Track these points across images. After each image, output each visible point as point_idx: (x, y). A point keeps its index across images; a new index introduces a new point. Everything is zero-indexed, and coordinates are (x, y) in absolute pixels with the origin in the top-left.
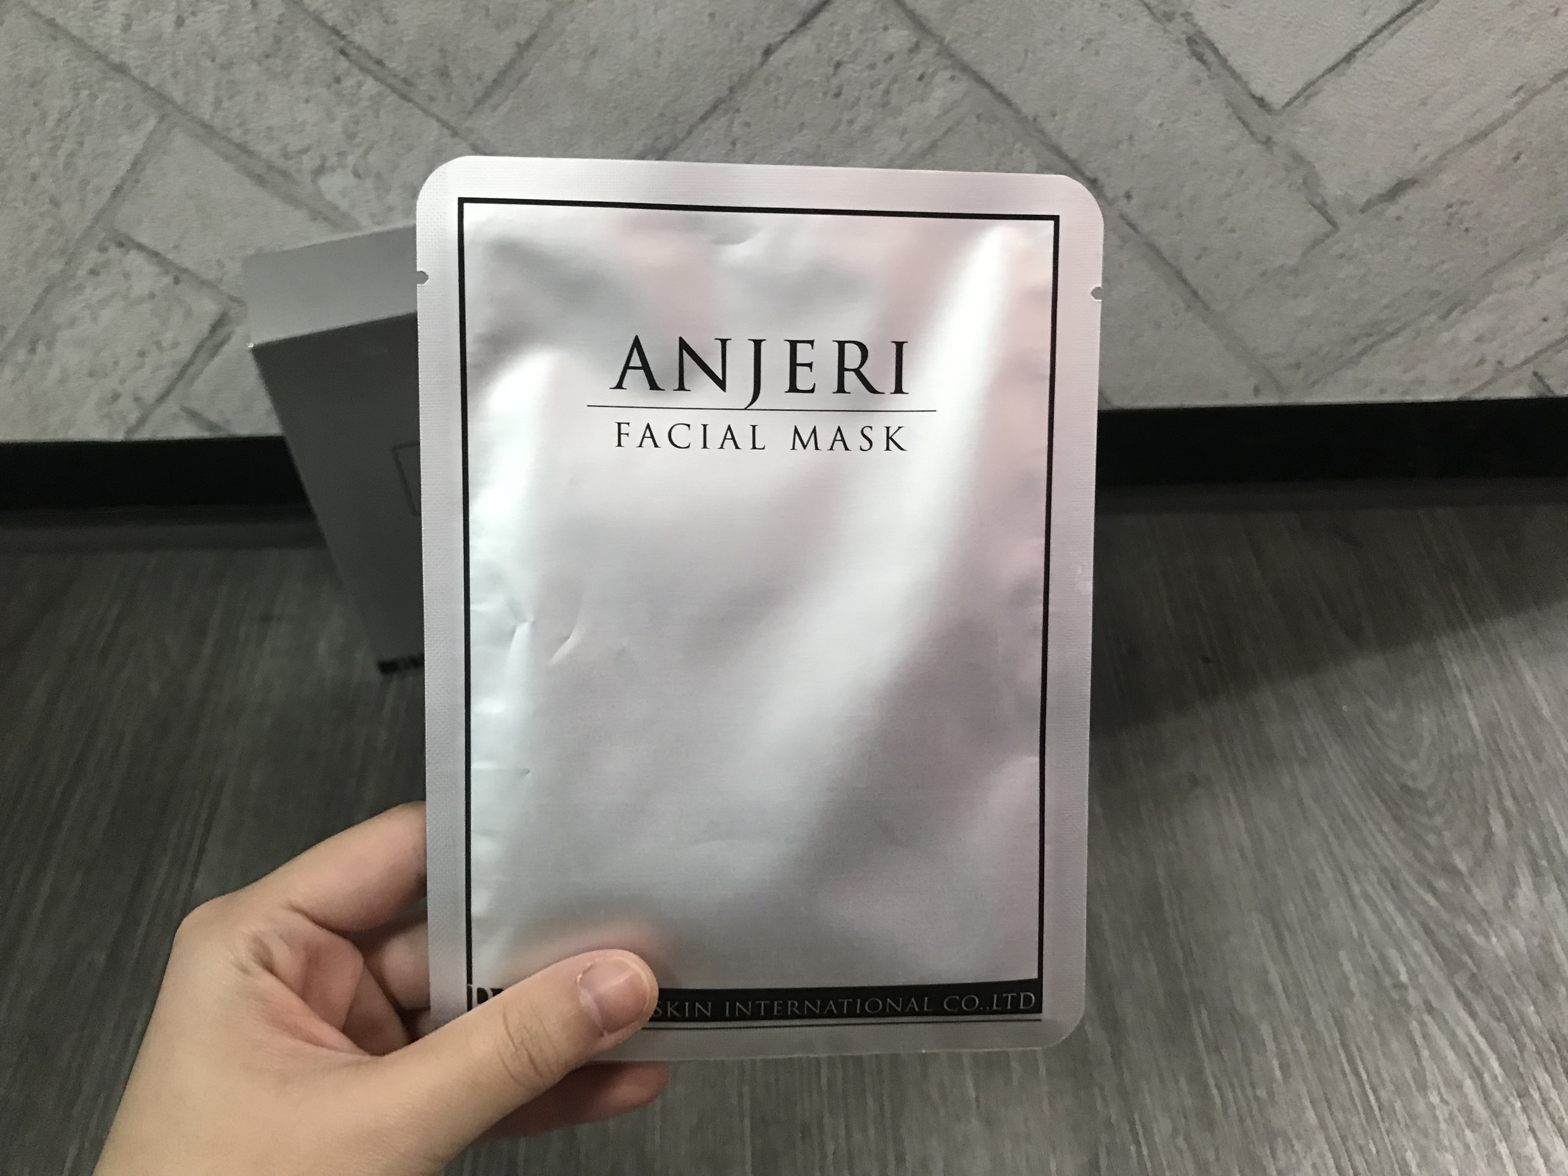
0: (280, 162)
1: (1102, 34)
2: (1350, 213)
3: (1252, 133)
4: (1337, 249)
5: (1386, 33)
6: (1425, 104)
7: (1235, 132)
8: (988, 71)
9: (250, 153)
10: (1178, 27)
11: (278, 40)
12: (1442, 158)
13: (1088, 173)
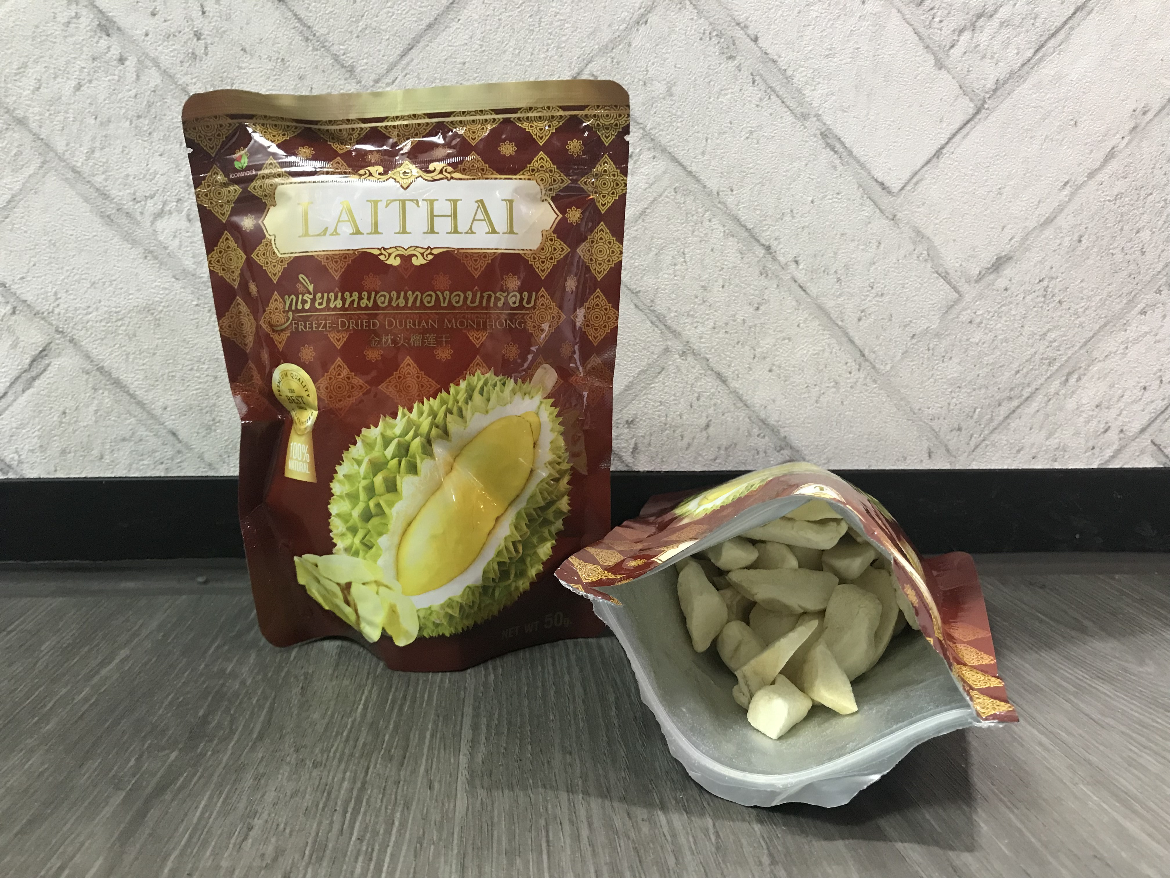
0: (129, 205)
1: (760, 127)
2: (968, 282)
3: (882, 211)
4: (965, 316)
5: (959, 137)
7: (869, 209)
8: (680, 155)
9: (105, 196)
10: (813, 125)
11: (150, 105)
12: (1025, 238)
13: (763, 241)
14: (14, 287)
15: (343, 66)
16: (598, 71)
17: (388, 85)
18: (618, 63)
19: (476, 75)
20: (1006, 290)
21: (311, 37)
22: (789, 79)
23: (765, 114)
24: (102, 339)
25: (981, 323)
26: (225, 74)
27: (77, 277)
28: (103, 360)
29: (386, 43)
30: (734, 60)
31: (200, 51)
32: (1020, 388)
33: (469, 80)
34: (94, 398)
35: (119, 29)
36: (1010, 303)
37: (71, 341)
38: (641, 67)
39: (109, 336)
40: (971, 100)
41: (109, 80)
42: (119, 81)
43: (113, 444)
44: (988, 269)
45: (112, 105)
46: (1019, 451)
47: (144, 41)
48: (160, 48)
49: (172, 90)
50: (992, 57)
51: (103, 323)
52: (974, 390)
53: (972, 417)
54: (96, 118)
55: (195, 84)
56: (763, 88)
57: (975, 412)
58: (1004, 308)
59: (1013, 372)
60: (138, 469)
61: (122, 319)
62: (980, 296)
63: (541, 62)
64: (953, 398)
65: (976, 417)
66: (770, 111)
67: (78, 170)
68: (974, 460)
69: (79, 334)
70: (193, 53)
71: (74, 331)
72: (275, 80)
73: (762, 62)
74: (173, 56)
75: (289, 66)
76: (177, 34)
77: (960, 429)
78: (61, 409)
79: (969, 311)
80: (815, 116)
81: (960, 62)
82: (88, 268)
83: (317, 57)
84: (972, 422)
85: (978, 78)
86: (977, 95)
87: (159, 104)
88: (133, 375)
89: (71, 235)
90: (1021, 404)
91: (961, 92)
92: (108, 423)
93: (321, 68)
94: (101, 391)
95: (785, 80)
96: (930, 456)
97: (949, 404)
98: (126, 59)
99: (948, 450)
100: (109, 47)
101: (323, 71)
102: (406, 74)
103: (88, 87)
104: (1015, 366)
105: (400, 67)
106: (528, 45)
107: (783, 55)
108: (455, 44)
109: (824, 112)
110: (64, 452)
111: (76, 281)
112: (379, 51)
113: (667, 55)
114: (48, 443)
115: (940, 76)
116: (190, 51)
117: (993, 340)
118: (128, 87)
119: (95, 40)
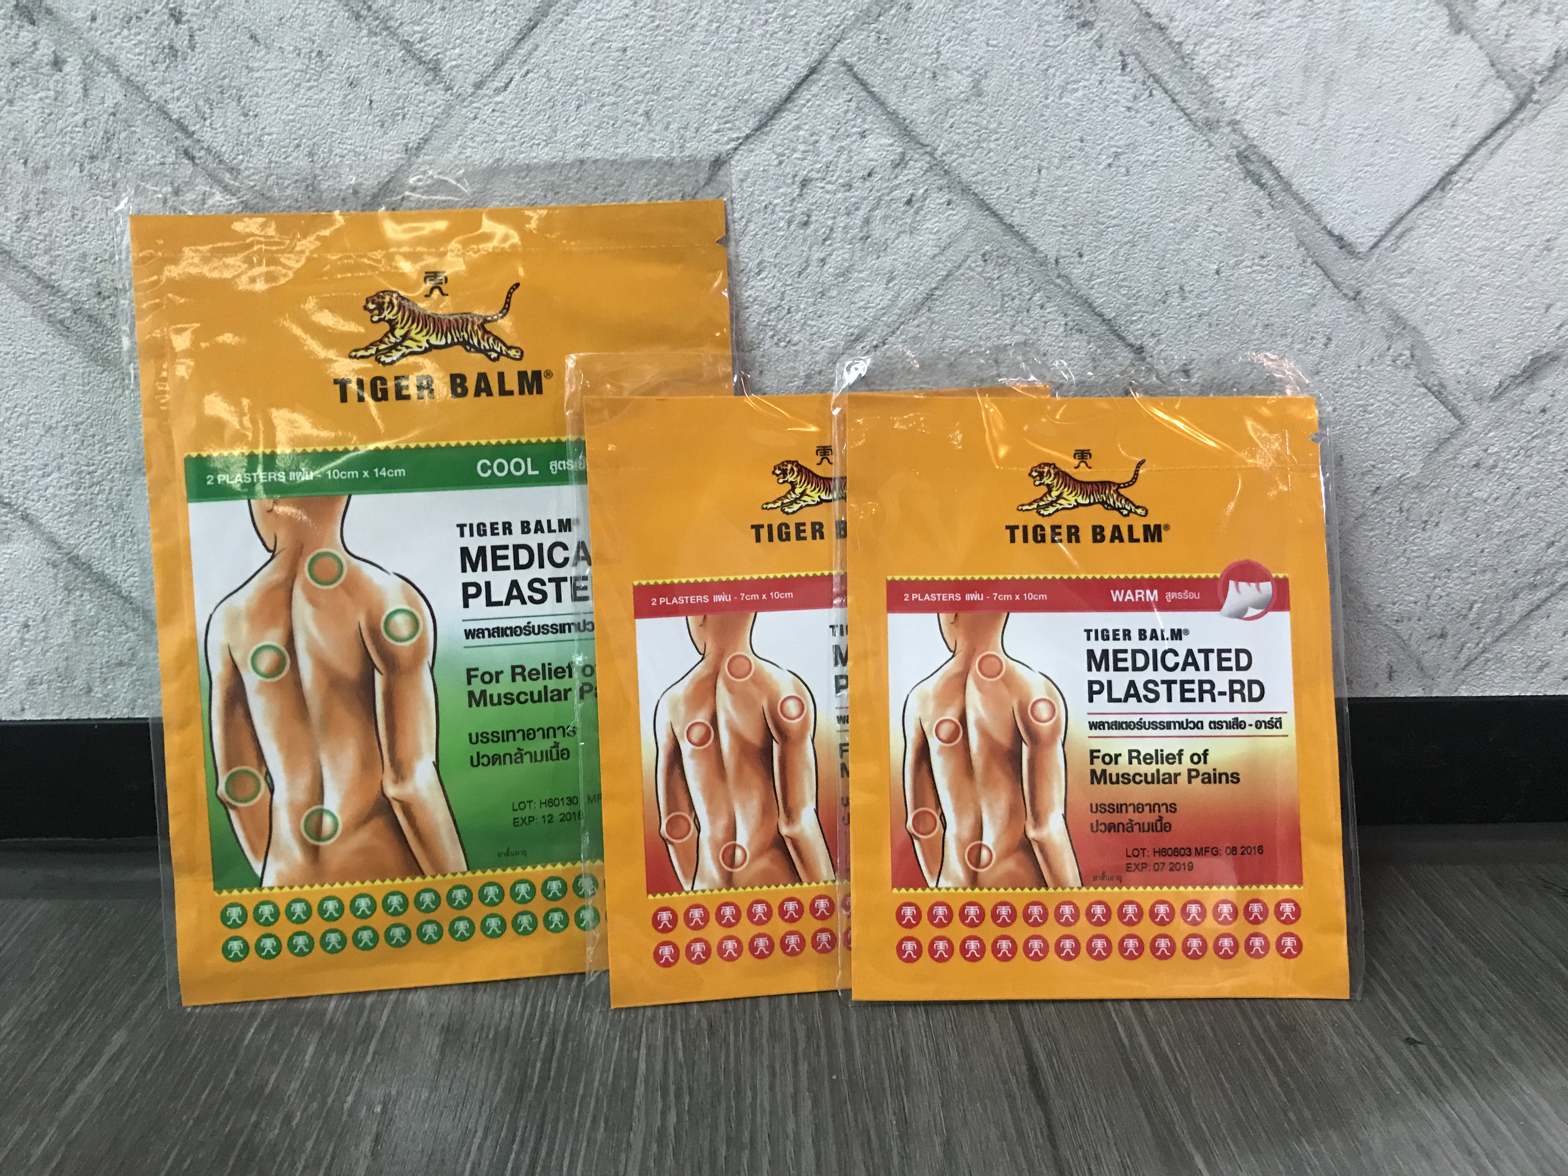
0: (90, 304)
1: (1132, 146)
2: (1478, 400)
3: (1336, 285)
4: (1467, 457)
5: (1483, 151)
6: (1549, 249)
7: (1314, 281)
8: (994, 196)
9: (53, 289)
10: (1224, 139)
11: (108, 137)
13: (1131, 339)
15: (420, 62)
16: (853, 55)
17: (498, 91)
18: (888, 41)
19: (646, 69)
20: (1544, 411)
21: (364, 13)
22: (1184, 60)
23: (1141, 122)
24: (72, 515)
25: (1495, 466)
26: (227, 80)
27: (22, 419)
28: (76, 546)
29: (492, 20)
30: (1091, 29)
31: (182, 43)
32: (1554, 570)
33: (633, 78)
34: (68, 603)
35: (49, 11)
36: (1549, 432)
37: (25, 517)
38: (928, 46)
39: (82, 509)
40: (1510, 86)
41: (41, 99)
42: (56, 99)
43: (104, 670)
44: (1515, 377)
45: (48, 140)
46: (1540, 669)
47: (90, 29)
48: (118, 41)
49: (143, 110)
51: (71, 490)
52: (1474, 574)
53: (1465, 617)
54: (25, 163)
55: (178, 99)
56: (1140, 77)
57: (1471, 608)
58: (1537, 441)
59: (1543, 544)
60: (145, 707)
61: (98, 483)
62: (1498, 423)
63: (755, 43)
64: (1436, 587)
65: (1472, 616)
66: (1152, 117)
67: (7, 248)
68: (1463, 682)
69: (35, 507)
70: (171, 47)
71: (28, 503)
72: (310, 88)
73: (1143, 31)
74: (140, 54)
75: (331, 64)
76: (142, 15)
77: (1443, 636)
78: (22, 619)
79: (1475, 448)
80: (1229, 124)
81: (1493, 18)
82: (38, 406)
83: (376, 47)
84: (1465, 625)
85: (1524, 48)
86: (1521, 78)
87: (123, 135)
88: (124, 568)
89: (7, 353)
90: (1552, 595)
91: (1493, 72)
92: (94, 639)
93: (384, 66)
94: (78, 593)
95: (1179, 62)
96: (1390, 678)
97: (1429, 597)
98: (65, 62)
99: (1421, 669)
100: (35, 44)
101: (389, 71)
102: (527, 73)
103: (9, 112)
104: (1548, 534)
105: (516, 59)
106: (732, 15)
107: (1178, 17)
108: (608, 17)
109: (1245, 116)
110: (31, 683)
111: (21, 425)
112: (481, 32)
113: (974, 24)
114: (7, 670)
115: (1457, 45)
116: (166, 43)
117: (1513, 495)
118: (71, 109)
119: (13, 32)
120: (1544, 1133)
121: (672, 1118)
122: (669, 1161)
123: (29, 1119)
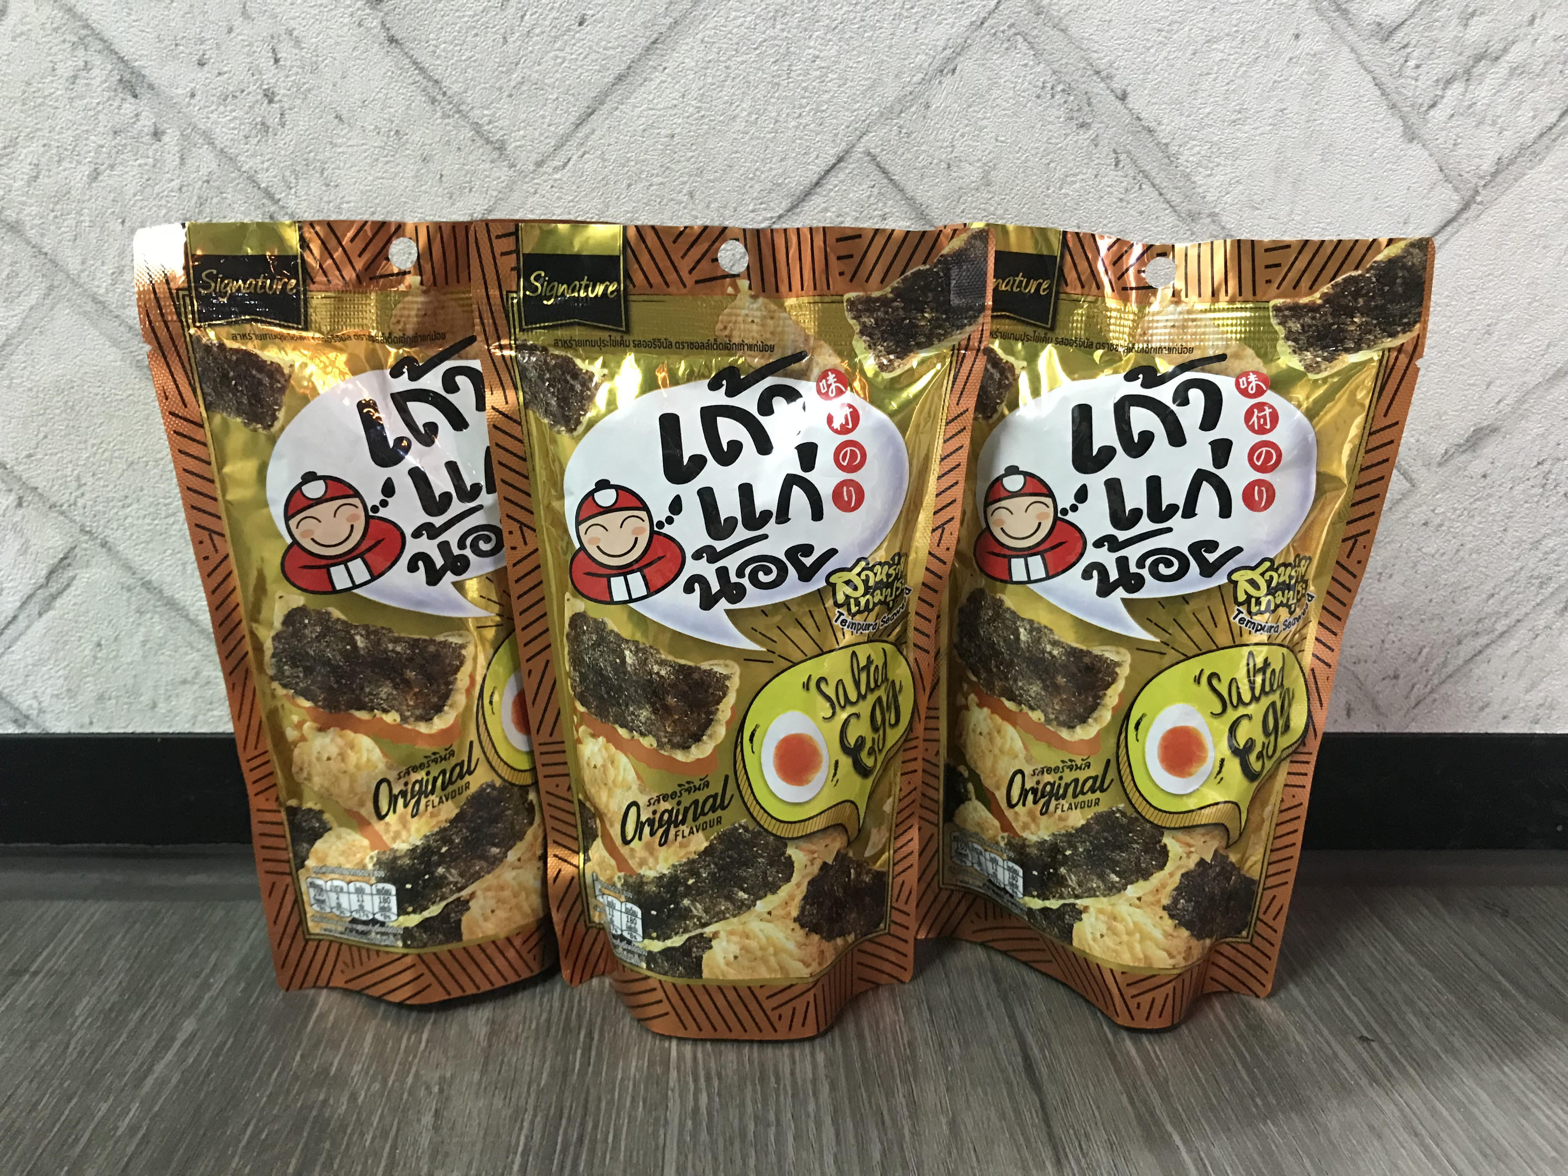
14: (18, 469)
15: (488, 141)
16: (876, 147)
17: (556, 169)
18: (908, 135)
19: (691, 154)
20: (1484, 476)
21: (439, 97)
22: (1171, 159)
23: (1132, 212)
24: (148, 543)
25: (1441, 525)
26: (312, 154)
27: (106, 454)
28: (150, 571)
29: (554, 106)
30: (1088, 129)
31: (273, 121)
32: (1494, 619)
33: (679, 161)
34: (139, 624)
35: (151, 87)
36: (1490, 495)
37: (104, 545)
38: (944, 140)
39: (158, 537)
40: (1456, 189)
41: (140, 166)
42: (154, 166)
43: (169, 687)
44: (1460, 446)
45: (146, 203)
46: (1482, 709)
47: (189, 104)
48: (214, 116)
49: (234, 179)
50: (1494, 123)
51: (147, 520)
52: (1422, 621)
53: (1415, 660)
54: (123, 222)
55: (267, 170)
56: (1131, 173)
57: (1420, 653)
58: (1478, 503)
59: (1484, 596)
60: (206, 722)
61: (174, 514)
62: (1443, 487)
63: (790, 133)
64: (1389, 632)
65: (1421, 660)
66: (1142, 208)
67: (103, 299)
68: (1413, 720)
69: (114, 535)
70: (263, 124)
71: (108, 532)
72: (387, 162)
73: (1133, 133)
74: (234, 129)
75: (407, 141)
76: (238, 94)
77: (1396, 677)
78: (95, 639)
79: (1424, 508)
80: (1209, 215)
81: (1442, 130)
82: (123, 442)
83: (449, 128)
84: (1414, 667)
85: (1469, 156)
86: (1466, 182)
87: (215, 200)
88: (193, 593)
89: (97, 394)
90: (1493, 642)
91: (1441, 177)
92: (162, 659)
93: (454, 145)
94: (149, 615)
95: (1166, 160)
96: (1348, 715)
97: (1383, 641)
98: (164, 133)
99: (1376, 707)
100: (137, 115)
101: (459, 149)
102: (584, 154)
103: (110, 176)
104: (1488, 587)
105: (574, 142)
106: (770, 108)
107: (1165, 121)
108: (658, 107)
109: (1223, 209)
110: (101, 698)
111: (105, 460)
112: (543, 117)
113: (985, 122)
114: (79, 686)
115: (1410, 152)
116: (259, 119)
117: (1458, 551)
118: (168, 175)
119: (116, 104)
120: (1482, 1119)
121: (704, 1099)
122: (704, 1136)
123: (112, 1098)
